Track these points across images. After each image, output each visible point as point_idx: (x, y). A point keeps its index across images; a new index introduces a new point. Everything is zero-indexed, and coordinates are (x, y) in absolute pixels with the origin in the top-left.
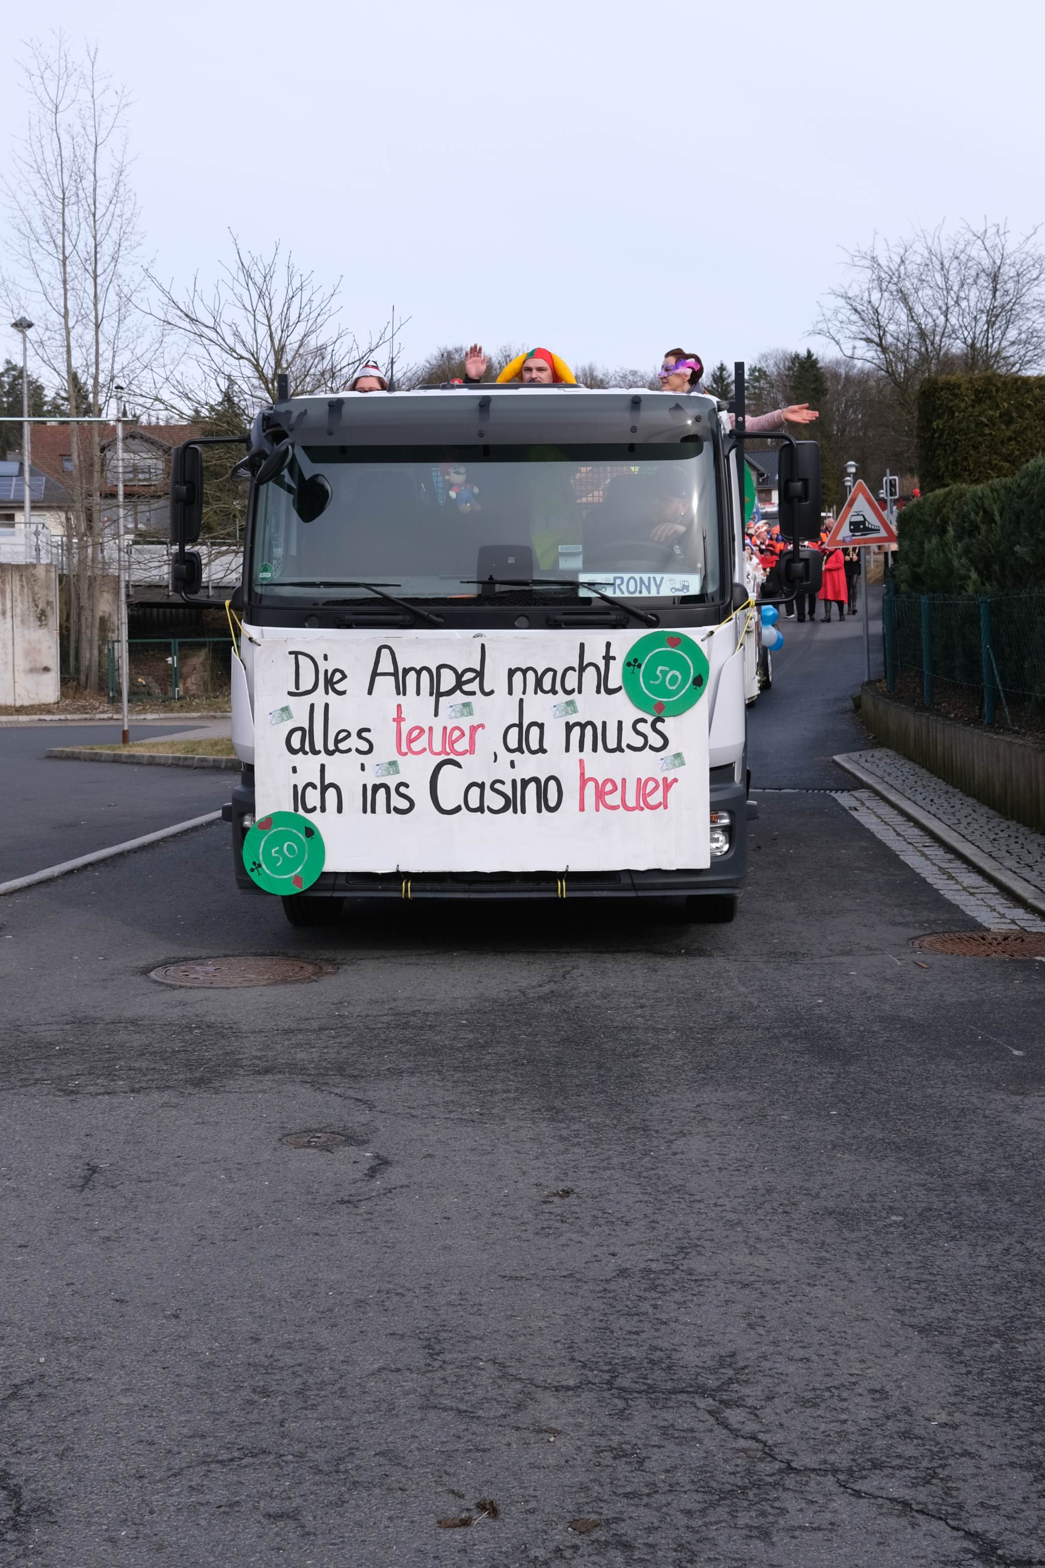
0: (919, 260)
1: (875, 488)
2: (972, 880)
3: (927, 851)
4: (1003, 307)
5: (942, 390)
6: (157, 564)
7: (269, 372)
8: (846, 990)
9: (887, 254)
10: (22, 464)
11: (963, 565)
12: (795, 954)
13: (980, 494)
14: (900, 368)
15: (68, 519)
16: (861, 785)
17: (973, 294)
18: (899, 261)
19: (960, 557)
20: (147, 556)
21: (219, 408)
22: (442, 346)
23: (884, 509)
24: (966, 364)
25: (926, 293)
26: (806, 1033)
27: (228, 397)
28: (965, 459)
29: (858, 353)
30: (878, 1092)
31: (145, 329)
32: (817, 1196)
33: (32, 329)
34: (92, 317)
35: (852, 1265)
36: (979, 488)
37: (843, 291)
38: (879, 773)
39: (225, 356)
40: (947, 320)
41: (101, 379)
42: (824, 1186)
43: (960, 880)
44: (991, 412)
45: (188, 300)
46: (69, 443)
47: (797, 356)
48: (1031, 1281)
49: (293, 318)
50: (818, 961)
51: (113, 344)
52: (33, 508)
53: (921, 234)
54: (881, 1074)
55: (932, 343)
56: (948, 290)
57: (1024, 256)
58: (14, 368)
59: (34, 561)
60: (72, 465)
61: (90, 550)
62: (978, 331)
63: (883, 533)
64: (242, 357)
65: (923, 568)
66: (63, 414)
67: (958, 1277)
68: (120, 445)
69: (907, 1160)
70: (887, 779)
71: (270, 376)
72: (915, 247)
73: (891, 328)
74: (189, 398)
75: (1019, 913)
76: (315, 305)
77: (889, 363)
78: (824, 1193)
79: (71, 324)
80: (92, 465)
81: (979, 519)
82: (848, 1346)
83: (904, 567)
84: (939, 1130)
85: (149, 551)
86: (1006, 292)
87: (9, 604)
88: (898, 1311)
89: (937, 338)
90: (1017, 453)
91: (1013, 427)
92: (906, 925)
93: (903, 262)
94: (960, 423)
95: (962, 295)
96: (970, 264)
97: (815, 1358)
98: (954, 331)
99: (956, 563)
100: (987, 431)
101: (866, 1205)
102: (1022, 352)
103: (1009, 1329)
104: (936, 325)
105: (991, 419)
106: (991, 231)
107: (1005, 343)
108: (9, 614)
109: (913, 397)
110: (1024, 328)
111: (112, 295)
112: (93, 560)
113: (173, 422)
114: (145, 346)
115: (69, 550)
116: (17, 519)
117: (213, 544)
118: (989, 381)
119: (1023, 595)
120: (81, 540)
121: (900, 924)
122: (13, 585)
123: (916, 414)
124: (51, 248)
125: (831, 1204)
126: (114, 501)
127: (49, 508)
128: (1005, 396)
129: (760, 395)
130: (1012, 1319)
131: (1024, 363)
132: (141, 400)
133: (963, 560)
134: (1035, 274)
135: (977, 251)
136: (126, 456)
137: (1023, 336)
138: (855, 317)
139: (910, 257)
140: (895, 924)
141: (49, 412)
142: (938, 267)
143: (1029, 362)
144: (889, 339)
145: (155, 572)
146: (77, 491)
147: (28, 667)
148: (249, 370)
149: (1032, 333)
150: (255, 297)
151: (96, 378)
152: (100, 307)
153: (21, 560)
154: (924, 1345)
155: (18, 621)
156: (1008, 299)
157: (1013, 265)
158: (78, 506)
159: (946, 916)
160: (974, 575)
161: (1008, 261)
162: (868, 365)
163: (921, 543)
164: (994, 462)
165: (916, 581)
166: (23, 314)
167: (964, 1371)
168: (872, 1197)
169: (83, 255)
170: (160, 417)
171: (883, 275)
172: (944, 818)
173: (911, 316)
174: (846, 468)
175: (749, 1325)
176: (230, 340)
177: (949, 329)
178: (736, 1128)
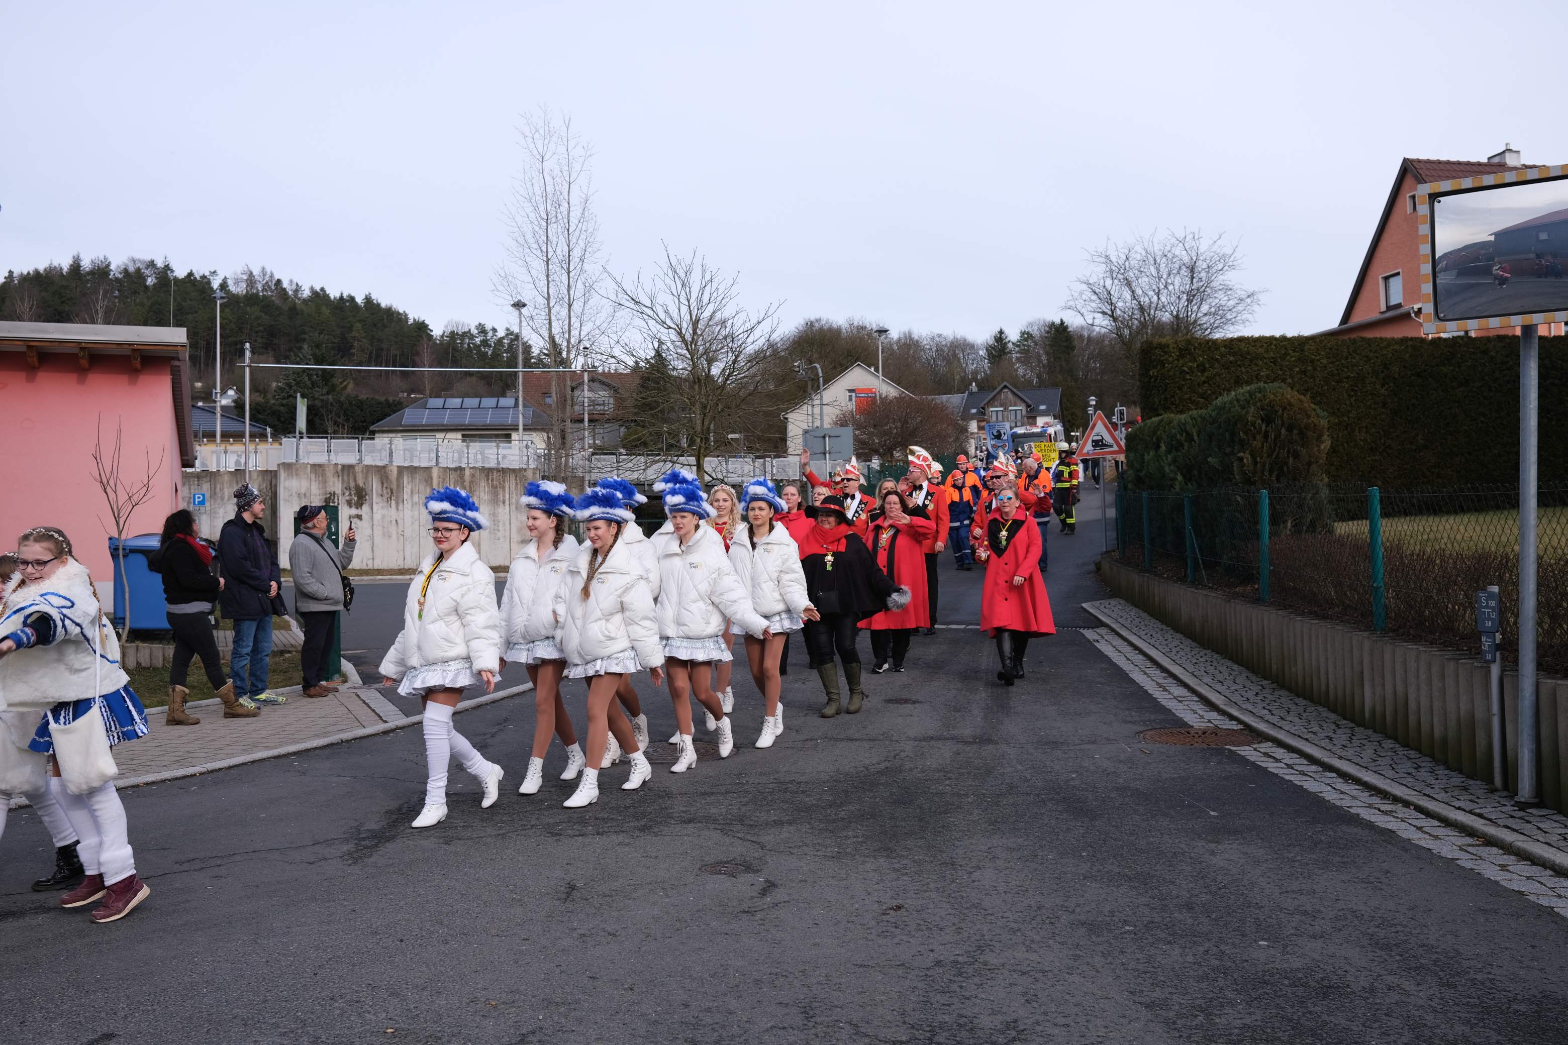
0: (1138, 257)
1: (1109, 415)
2: (1179, 691)
3: (1148, 671)
4: (1198, 289)
5: (1156, 348)
6: (609, 469)
7: (688, 337)
8: (1092, 768)
9: (1116, 253)
10: (517, 400)
11: (1172, 471)
12: (1056, 743)
13: (1183, 421)
14: (1126, 332)
15: (549, 438)
16: (1102, 624)
17: (1177, 281)
18: (1124, 258)
19: (1170, 465)
20: (603, 463)
21: (653, 361)
22: (807, 317)
23: (1116, 430)
24: (1173, 329)
25: (1144, 280)
26: (1064, 798)
27: (658, 354)
28: (1173, 396)
29: (1097, 322)
30: (1115, 840)
31: (602, 307)
32: (1073, 912)
33: (525, 308)
34: (566, 299)
35: (1098, 960)
36: (1182, 417)
37: (1085, 279)
38: (1114, 616)
39: (659, 327)
40: (1159, 299)
41: (573, 341)
42: (1079, 905)
43: (1172, 691)
44: (1191, 364)
45: (633, 288)
46: (550, 385)
47: (1053, 323)
48: (1224, 973)
49: (706, 300)
50: (1072, 748)
51: (580, 318)
52: (525, 430)
53: (1140, 239)
54: (1117, 827)
55: (1149, 315)
56: (1160, 278)
57: (1212, 254)
58: (512, 334)
59: (525, 467)
60: (552, 400)
61: (563, 459)
62: (1181, 306)
63: (1115, 448)
64: (670, 328)
65: (1144, 473)
66: (545, 366)
67: (1173, 969)
68: (586, 387)
69: (1136, 888)
70: (1120, 620)
71: (690, 339)
72: (1136, 249)
73: (1120, 304)
74: (633, 356)
75: (1214, 715)
76: (720, 292)
77: (1118, 328)
78: (1078, 910)
79: (551, 305)
80: (565, 400)
81: (1182, 439)
82: (1096, 1016)
83: (1131, 472)
84: (1158, 867)
85: (604, 460)
86: (1201, 279)
87: (507, 496)
88: (1131, 992)
89: (1152, 312)
90: (1209, 392)
91: (1206, 374)
92: (1133, 723)
93: (1127, 258)
94: (1169, 371)
95: (1169, 281)
96: (1174, 260)
97: (1072, 1024)
98: (1164, 307)
99: (1167, 469)
100: (1188, 377)
101: (1108, 919)
102: (1212, 321)
103: (1209, 1006)
104: (1151, 302)
105: (1190, 368)
106: (1189, 237)
107: (1200, 315)
108: (507, 503)
109: (1135, 352)
110: (1213, 304)
111: (580, 285)
112: (566, 465)
113: (621, 371)
114: (602, 319)
115: (549, 459)
116: (513, 438)
117: (648, 455)
118: (1189, 342)
119: (1215, 492)
120: (557, 452)
121: (1130, 722)
122: (511, 484)
123: (1138, 364)
124: (539, 253)
125: (1083, 918)
126: (582, 425)
127: (535, 430)
128: (1200, 353)
129: (1028, 350)
130: (1211, 1000)
131: (1214, 328)
132: (599, 357)
133: (1172, 467)
134: (1220, 266)
135: (1179, 251)
136: (590, 394)
137: (1213, 310)
138: (1094, 297)
139: (1132, 255)
140: (1126, 722)
141: (535, 363)
142: (1153, 262)
143: (1217, 327)
144: (1118, 312)
145: (608, 475)
146: (555, 418)
147: (520, 539)
148: (674, 336)
149: (1219, 307)
150: (679, 286)
151: (569, 342)
152: (572, 292)
153: (516, 466)
154: (1149, 1017)
155: (513, 508)
156: (1201, 284)
157: (1204, 260)
158: (555, 428)
159: (1163, 717)
160: (1180, 478)
161: (1201, 258)
162: (1103, 330)
163: (1143, 455)
164: (1193, 398)
165: (1139, 481)
166: (520, 298)
167: (1177, 1035)
168: (1112, 913)
169: (561, 257)
170: (611, 366)
171: (1114, 268)
172: (1160, 648)
173: (1134, 296)
174: (1088, 402)
175: (1027, 1001)
176: (662, 316)
177: (1160, 304)
178: (1016, 864)
